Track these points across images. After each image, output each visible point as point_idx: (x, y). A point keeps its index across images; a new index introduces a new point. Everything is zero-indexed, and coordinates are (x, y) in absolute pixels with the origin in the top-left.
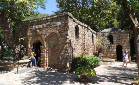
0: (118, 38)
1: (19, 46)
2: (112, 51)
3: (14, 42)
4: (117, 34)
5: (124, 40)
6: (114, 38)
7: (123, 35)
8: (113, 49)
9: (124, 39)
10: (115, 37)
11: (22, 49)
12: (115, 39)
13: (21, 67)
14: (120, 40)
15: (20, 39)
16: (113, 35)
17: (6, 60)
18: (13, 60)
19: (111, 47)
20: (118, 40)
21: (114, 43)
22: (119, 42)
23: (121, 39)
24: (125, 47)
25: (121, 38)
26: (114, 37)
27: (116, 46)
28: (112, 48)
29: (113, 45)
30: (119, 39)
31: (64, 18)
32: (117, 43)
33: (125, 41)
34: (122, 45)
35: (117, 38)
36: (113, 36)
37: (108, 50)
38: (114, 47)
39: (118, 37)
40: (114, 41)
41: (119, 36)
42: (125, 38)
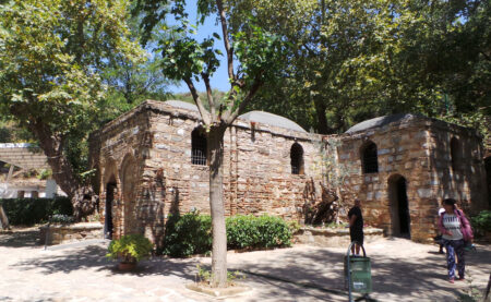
0: (394, 150)
1: (81, 191)
2: (374, 197)
3: (71, 181)
4: (387, 136)
5: (409, 158)
6: (379, 153)
7: (405, 137)
8: (378, 190)
9: (412, 154)
10: (383, 146)
11: (87, 197)
12: (383, 155)
13: (78, 238)
14: (399, 158)
15: (83, 174)
16: (375, 140)
17: (56, 221)
18: (62, 222)
19: (370, 186)
20: (391, 159)
21: (380, 169)
22: (397, 166)
23: (400, 154)
24: (416, 183)
25: (400, 149)
26: (379, 147)
27: (386, 178)
28: (375, 187)
29: (377, 179)
30: (395, 155)
31: (142, 116)
32: (389, 167)
33: (414, 160)
34: (406, 176)
35: (388, 151)
36: (376, 142)
37: (363, 195)
38: (380, 182)
39: (390, 148)
40: (380, 161)
41: (397, 143)
42: (414, 150)
